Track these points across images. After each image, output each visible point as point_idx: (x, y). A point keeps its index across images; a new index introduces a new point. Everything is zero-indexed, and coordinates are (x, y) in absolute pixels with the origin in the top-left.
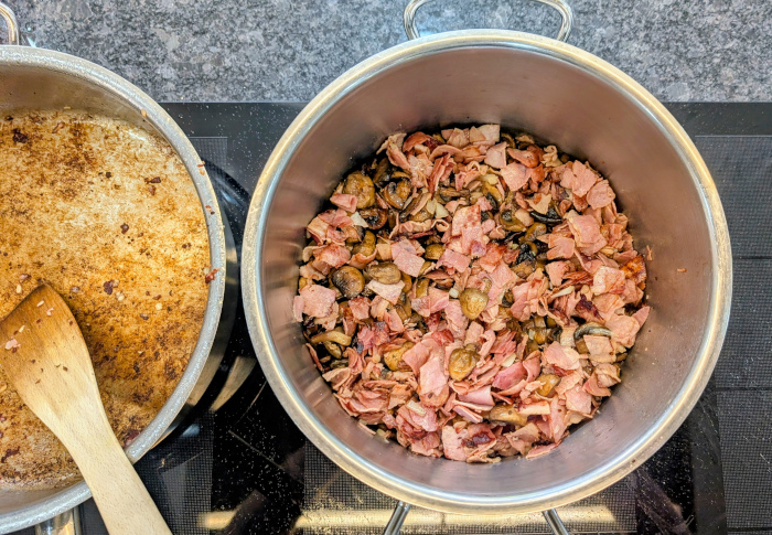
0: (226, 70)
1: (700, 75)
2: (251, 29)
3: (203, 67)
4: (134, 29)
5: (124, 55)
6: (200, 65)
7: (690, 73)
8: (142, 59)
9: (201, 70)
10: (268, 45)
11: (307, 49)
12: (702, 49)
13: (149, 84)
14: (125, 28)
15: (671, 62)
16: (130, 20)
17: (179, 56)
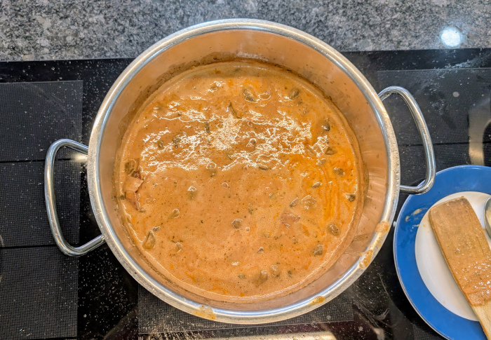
0: (81, 40)
1: (378, 35)
2: (96, 14)
3: (67, 39)
4: (22, 16)
5: (16, 32)
6: (65, 37)
7: (372, 34)
8: (28, 34)
9: (65, 40)
10: (107, 23)
11: (132, 26)
12: (378, 19)
13: (33, 50)
14: (16, 15)
15: (360, 27)
16: (19, 11)
17: (51, 32)
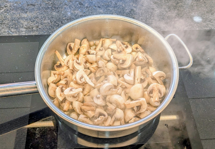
0: (40, 29)
2: (47, 20)
3: (33, 28)
4: (15, 21)
5: (11, 26)
6: (32, 28)
8: (16, 27)
10: (51, 23)
11: (62, 24)
13: (18, 32)
14: (12, 21)
16: (14, 19)
17: (27, 26)
